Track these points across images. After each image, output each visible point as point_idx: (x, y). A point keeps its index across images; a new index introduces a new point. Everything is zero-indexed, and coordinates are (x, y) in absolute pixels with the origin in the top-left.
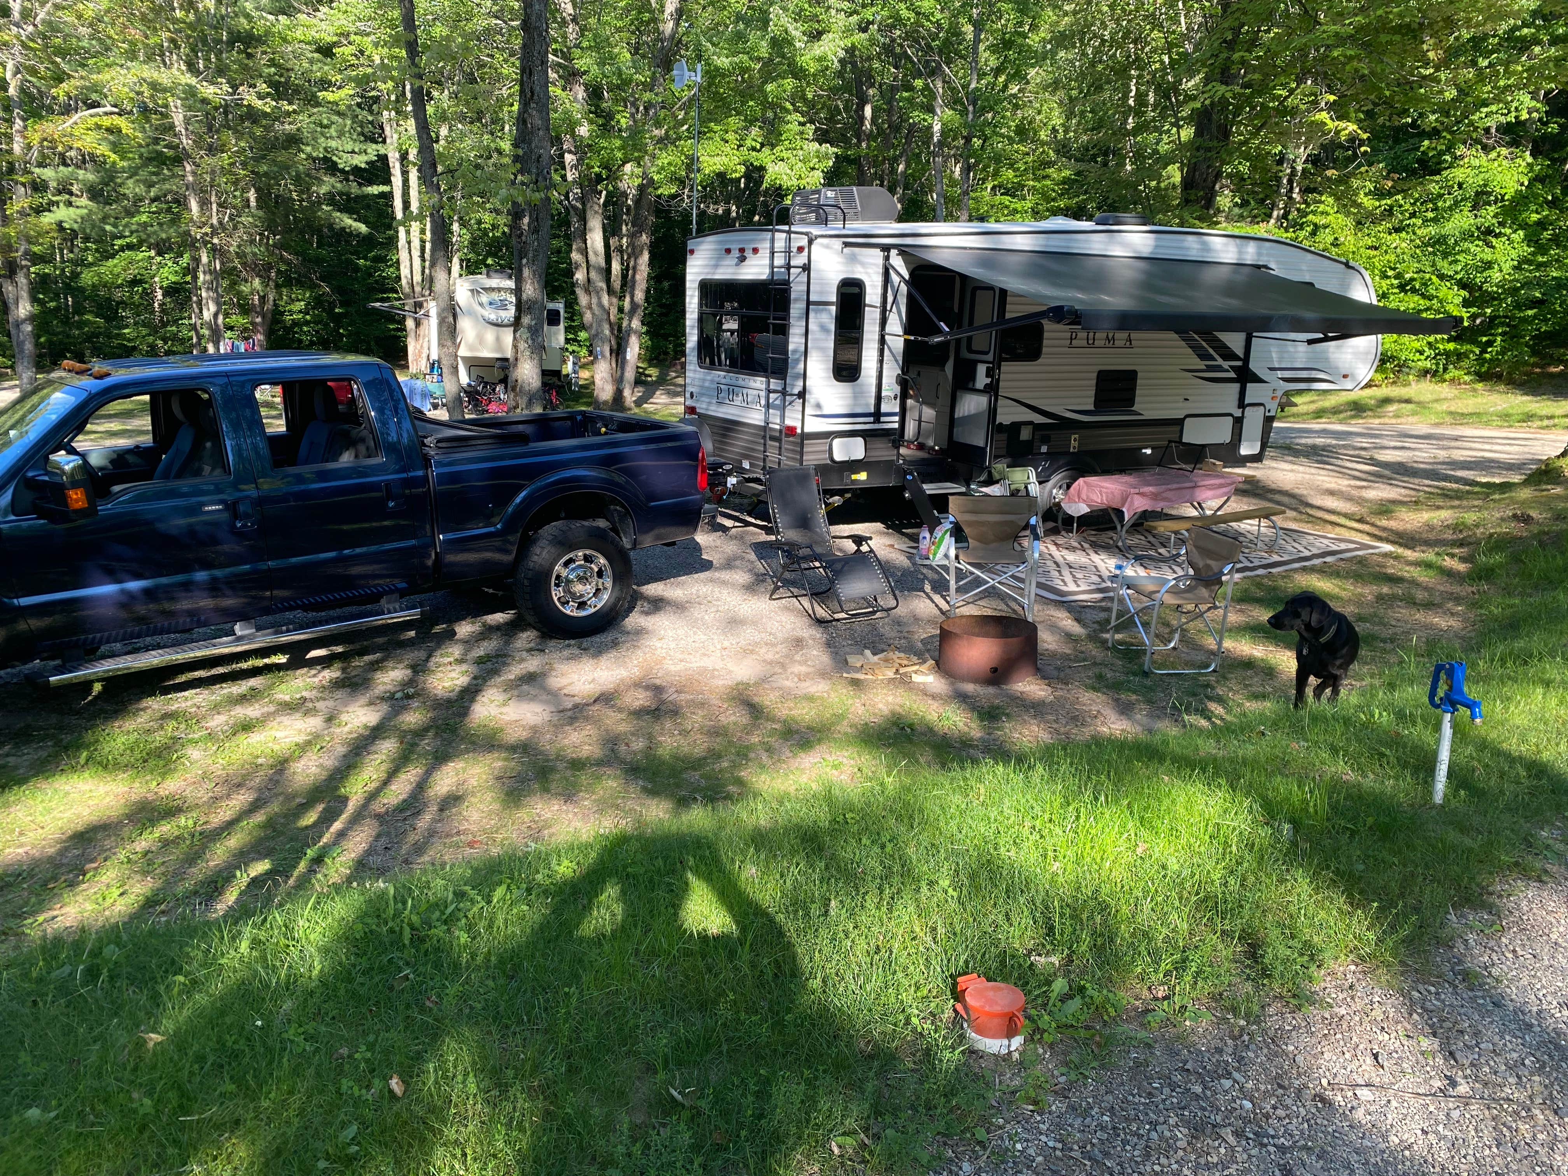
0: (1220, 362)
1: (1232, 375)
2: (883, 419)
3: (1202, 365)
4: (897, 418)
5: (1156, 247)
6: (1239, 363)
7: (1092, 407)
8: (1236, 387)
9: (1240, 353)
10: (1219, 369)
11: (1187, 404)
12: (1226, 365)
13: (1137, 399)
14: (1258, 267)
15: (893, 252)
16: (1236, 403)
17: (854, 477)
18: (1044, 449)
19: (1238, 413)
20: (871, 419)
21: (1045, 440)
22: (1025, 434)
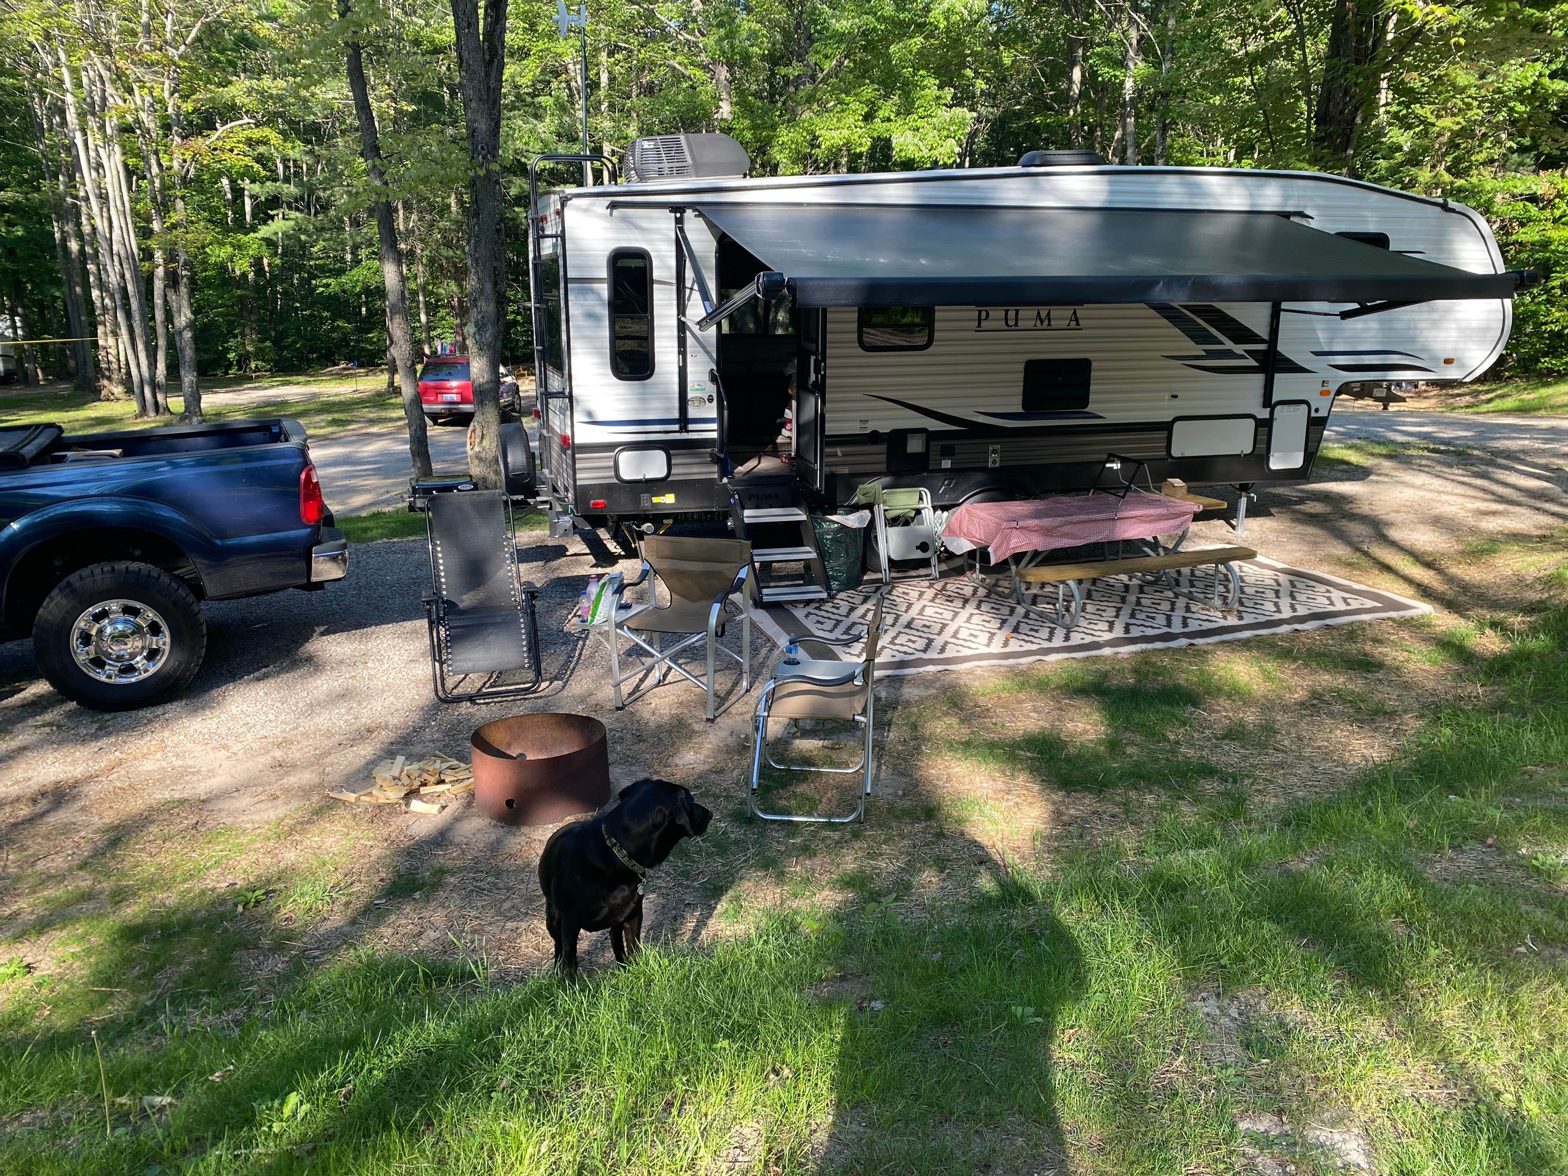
0: (1229, 345)
1: (1251, 362)
2: (691, 427)
3: (1199, 350)
4: (714, 426)
5: (1112, 192)
6: (1262, 347)
7: (1020, 410)
8: (1258, 379)
9: (1264, 332)
10: (1230, 354)
11: (1175, 402)
12: (1239, 349)
13: (1092, 397)
14: (1286, 215)
15: (689, 214)
16: (1260, 400)
17: (655, 500)
18: (946, 464)
19: (1264, 414)
20: (676, 427)
21: (947, 452)
22: (915, 446)
